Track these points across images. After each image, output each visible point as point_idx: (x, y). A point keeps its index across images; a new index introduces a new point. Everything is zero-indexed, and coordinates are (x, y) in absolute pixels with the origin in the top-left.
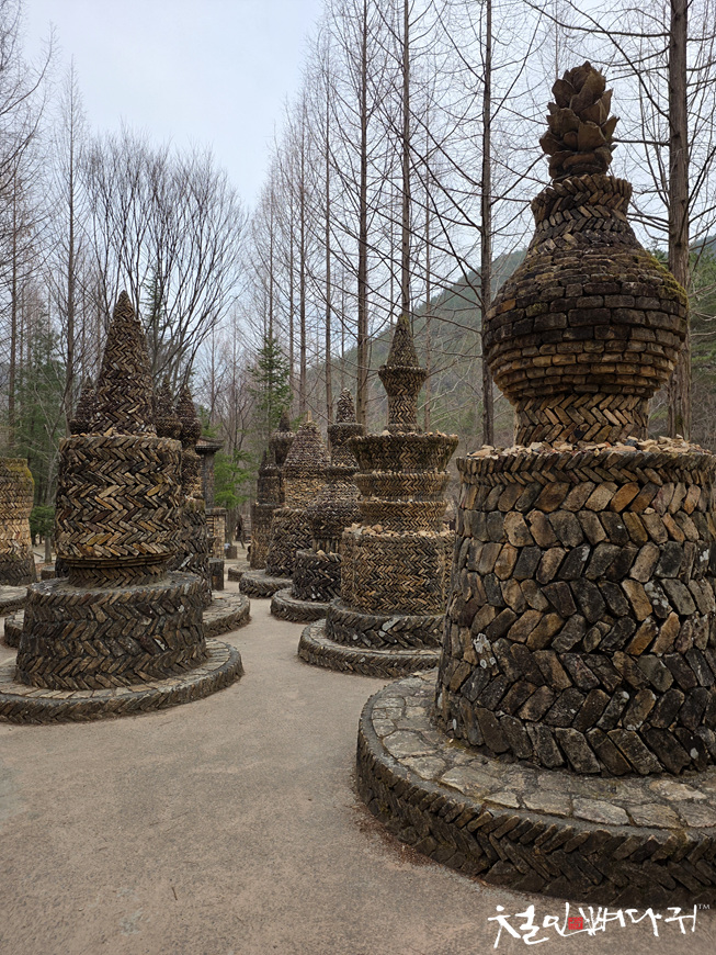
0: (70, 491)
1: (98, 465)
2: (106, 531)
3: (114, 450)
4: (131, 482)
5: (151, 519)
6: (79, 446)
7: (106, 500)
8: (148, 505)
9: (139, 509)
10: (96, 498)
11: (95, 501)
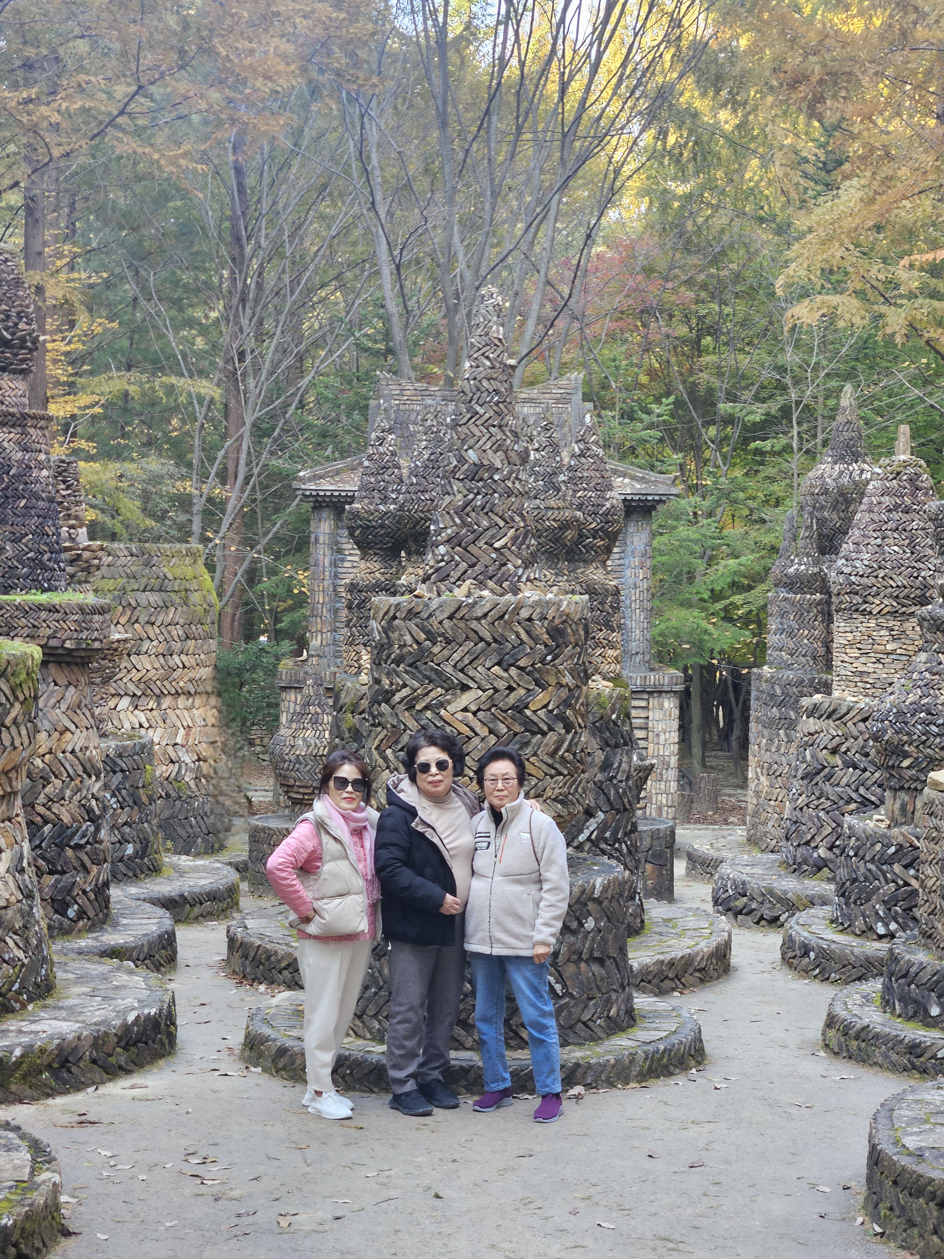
0: (397, 698)
1: (446, 652)
3: (474, 625)
4: (501, 685)
5: (535, 754)
6: (411, 614)
7: (459, 716)
8: (532, 728)
9: (516, 734)
10: (443, 712)
11: (441, 718)
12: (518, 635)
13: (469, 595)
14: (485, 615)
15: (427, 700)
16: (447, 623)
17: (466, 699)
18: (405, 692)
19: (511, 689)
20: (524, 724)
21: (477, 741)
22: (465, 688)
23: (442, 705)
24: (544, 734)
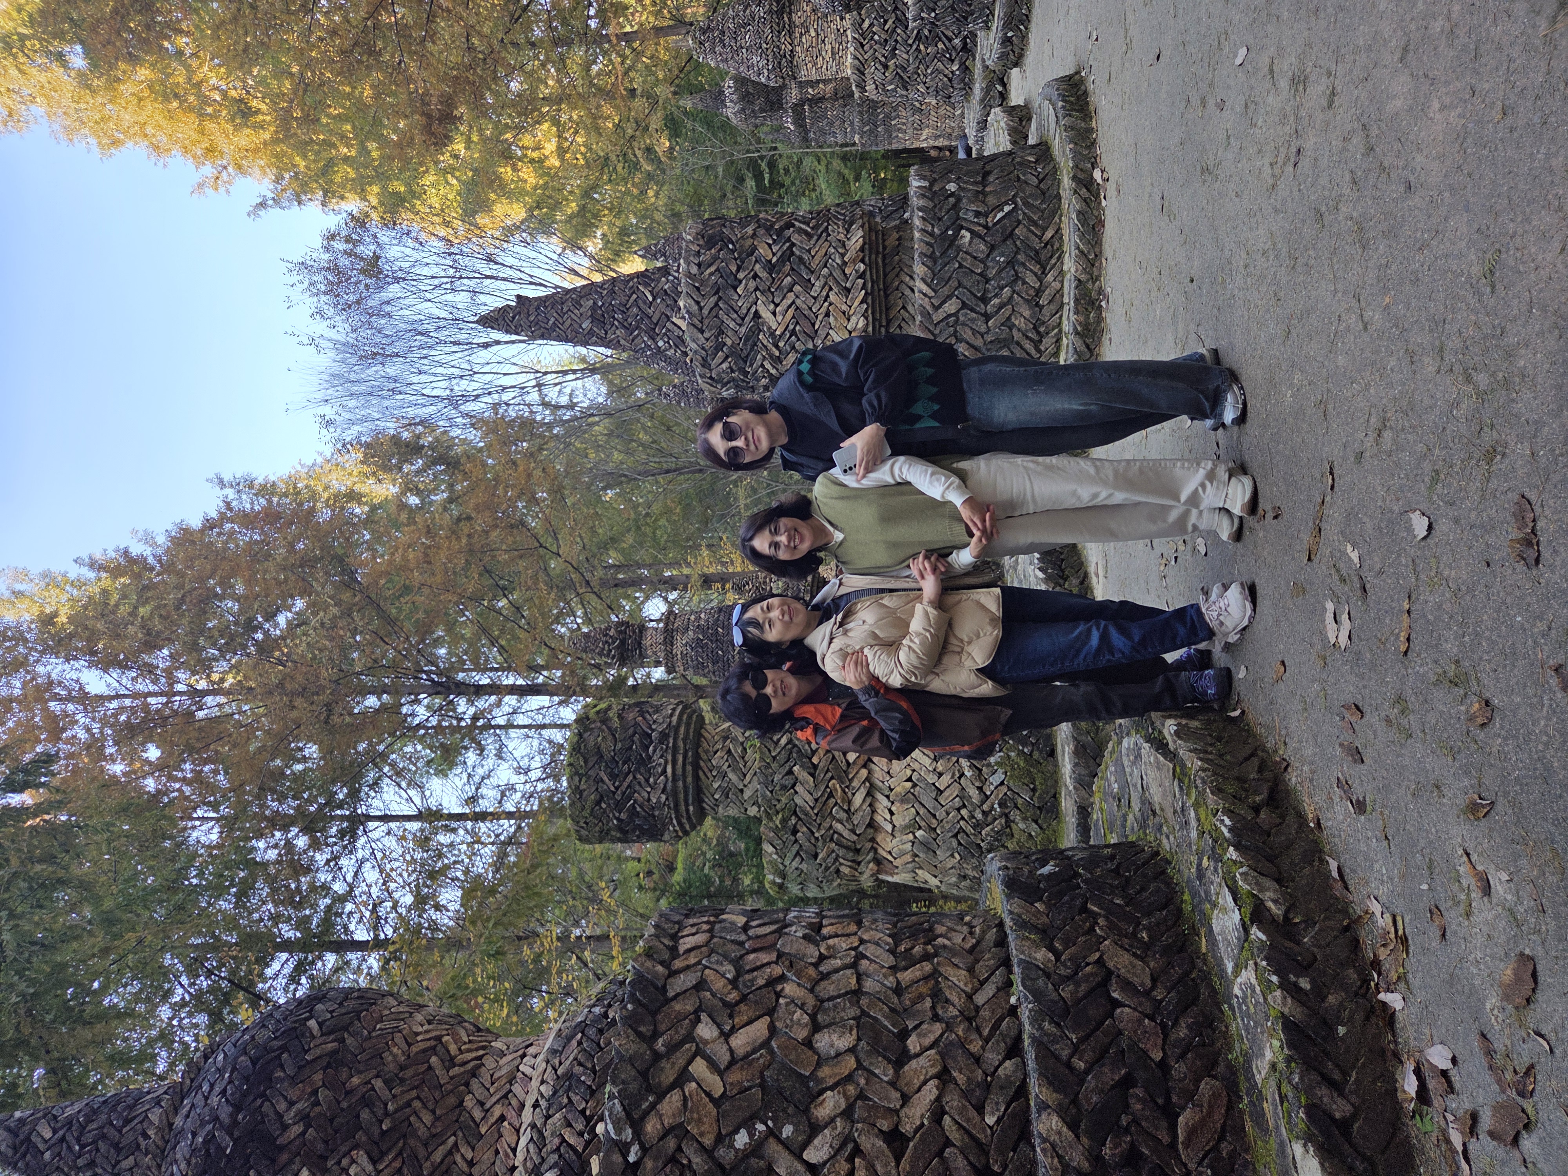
11: (783, 333)
13: (683, 318)
14: (698, 303)
16: (707, 335)
20: (784, 262)
21: (798, 302)
24: (793, 245)
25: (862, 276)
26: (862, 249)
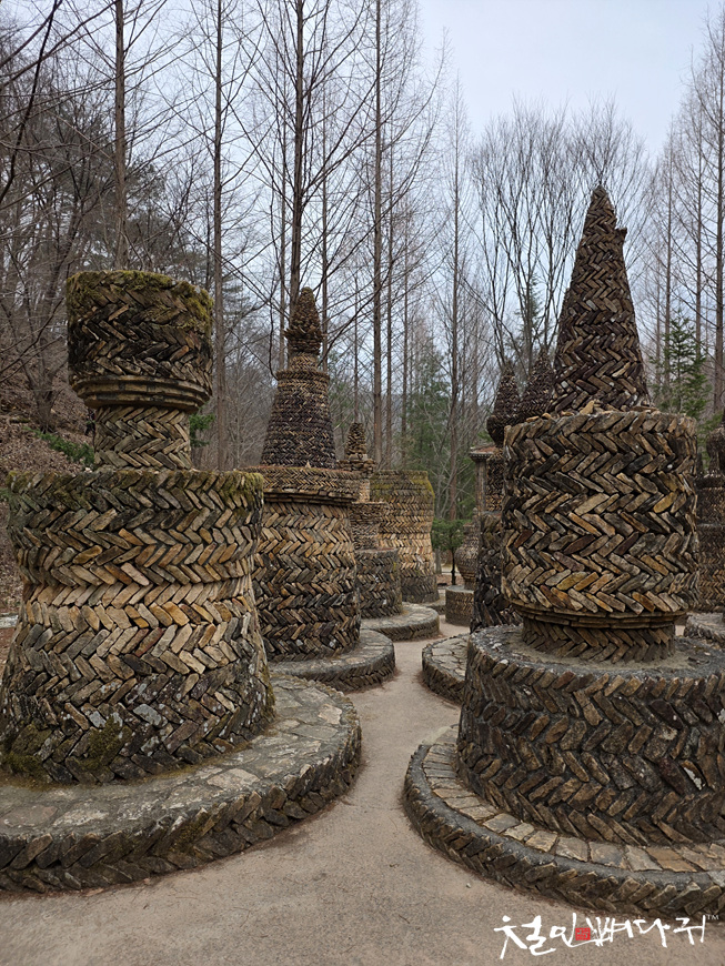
0: (528, 504)
1: (573, 462)
2: (587, 569)
3: (600, 437)
4: (627, 490)
5: (660, 553)
6: (541, 432)
7: (587, 517)
8: (655, 529)
9: (641, 535)
10: (571, 514)
11: (570, 520)
12: (642, 446)
13: (594, 412)
14: (610, 428)
15: (556, 504)
16: (573, 437)
17: (592, 503)
18: (534, 499)
19: (636, 494)
20: (649, 525)
21: (604, 539)
22: (591, 493)
23: (570, 508)
24: (668, 535)
25: (628, 609)
26: (657, 610)
